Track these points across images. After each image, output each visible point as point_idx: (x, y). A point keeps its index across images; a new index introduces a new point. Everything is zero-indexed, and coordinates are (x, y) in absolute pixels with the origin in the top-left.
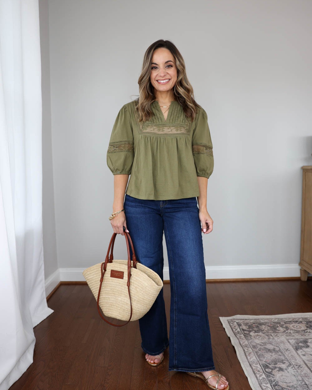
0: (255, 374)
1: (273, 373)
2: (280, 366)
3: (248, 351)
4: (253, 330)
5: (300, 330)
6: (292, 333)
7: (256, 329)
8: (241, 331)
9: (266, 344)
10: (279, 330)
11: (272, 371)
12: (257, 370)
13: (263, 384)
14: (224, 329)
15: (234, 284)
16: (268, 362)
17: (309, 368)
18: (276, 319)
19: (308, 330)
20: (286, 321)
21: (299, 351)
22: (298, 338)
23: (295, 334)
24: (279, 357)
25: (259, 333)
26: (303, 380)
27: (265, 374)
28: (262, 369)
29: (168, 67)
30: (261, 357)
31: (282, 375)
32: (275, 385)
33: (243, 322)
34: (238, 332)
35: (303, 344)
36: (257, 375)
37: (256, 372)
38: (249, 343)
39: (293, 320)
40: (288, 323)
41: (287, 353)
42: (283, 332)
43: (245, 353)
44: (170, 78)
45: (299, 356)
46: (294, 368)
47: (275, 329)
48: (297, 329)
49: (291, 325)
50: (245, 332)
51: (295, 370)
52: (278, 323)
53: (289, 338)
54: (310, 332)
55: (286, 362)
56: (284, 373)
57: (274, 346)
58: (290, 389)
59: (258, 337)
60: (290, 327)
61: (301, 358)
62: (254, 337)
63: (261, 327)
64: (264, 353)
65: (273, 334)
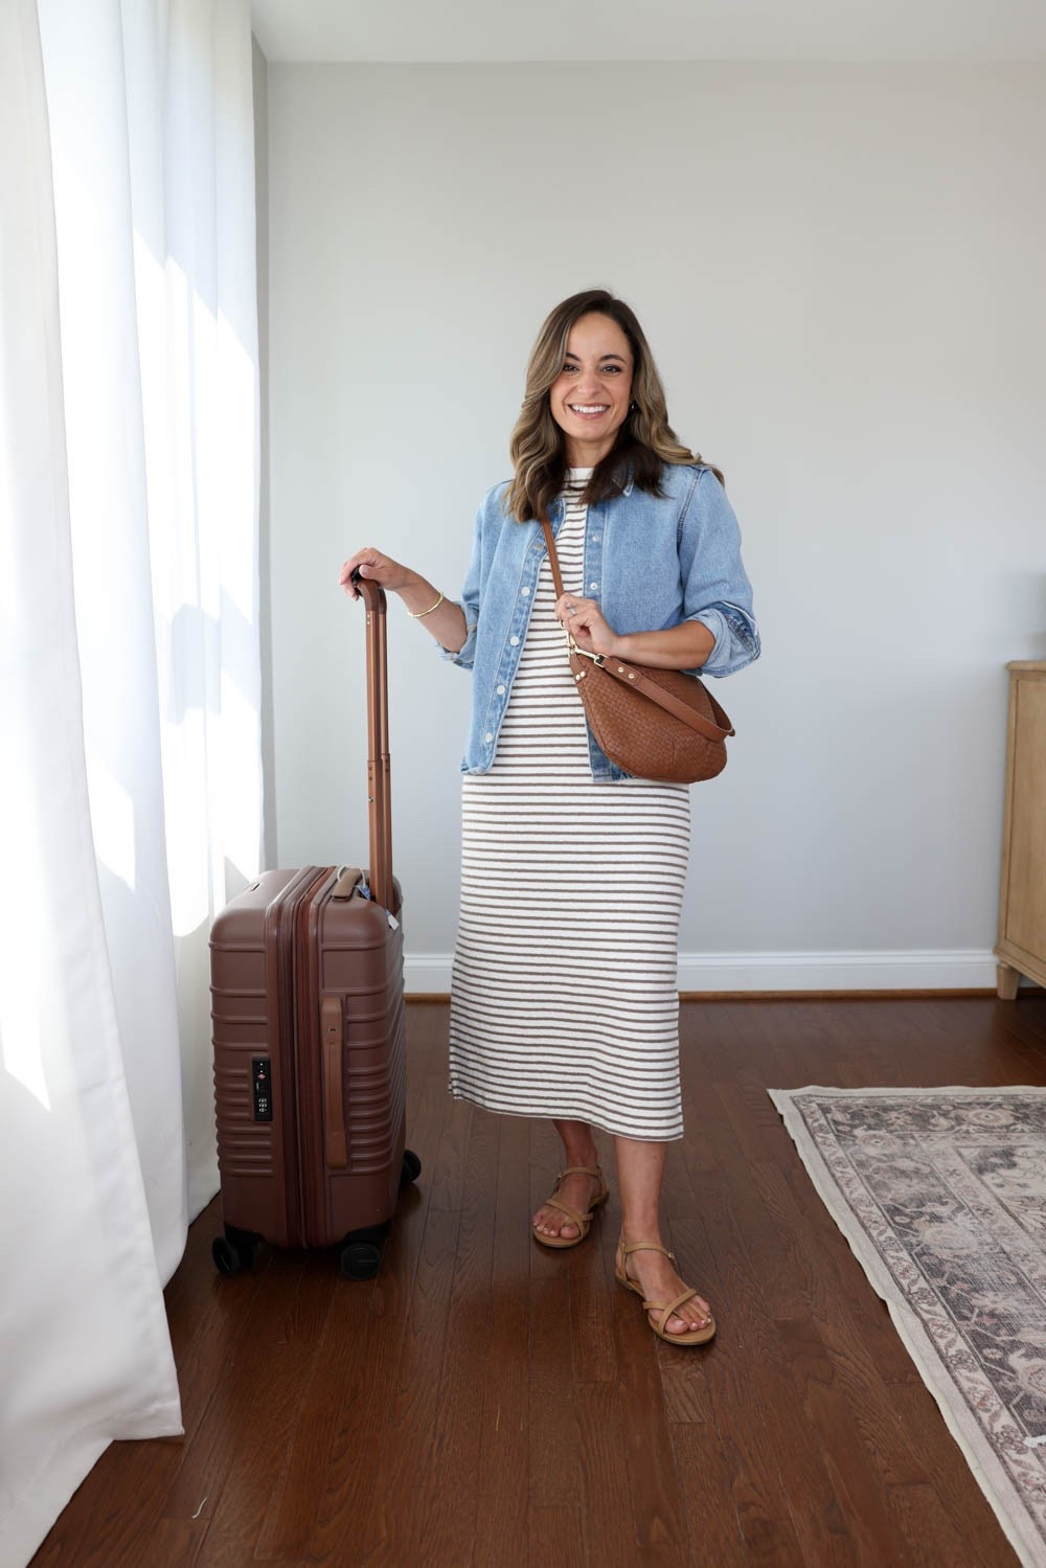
0: (866, 1229)
1: (915, 1226)
2: (933, 1210)
3: (842, 1176)
4: (864, 1123)
5: (995, 1125)
6: (971, 1131)
7: (872, 1121)
8: (828, 1123)
9: (896, 1158)
10: (937, 1125)
11: (911, 1223)
12: (870, 1220)
13: (888, 1253)
14: (781, 1117)
15: (802, 1007)
16: (901, 1201)
17: (1011, 1215)
18: (929, 1097)
19: (1019, 1127)
20: (957, 1104)
21: (988, 1177)
22: (989, 1144)
23: (982, 1135)
24: (931, 1189)
25: (880, 1129)
26: (997, 1244)
27: (891, 1228)
28: (885, 1216)
30: (880, 1189)
31: (939, 1232)
32: (920, 1254)
33: (836, 1102)
34: (821, 1128)
35: (1001, 1158)
36: (871, 1231)
37: (868, 1225)
38: (850, 1155)
39: (978, 1101)
40: (961, 1108)
41: (952, 1180)
42: (946, 1131)
43: (836, 1182)
44: (608, 402)
45: (987, 1186)
46: (970, 1216)
47: (927, 1121)
48: (988, 1121)
49: (971, 1114)
50: (840, 1128)
51: (974, 1221)
52: (932, 1106)
53: (963, 1144)
54: (1023, 1131)
55: (950, 1200)
56: (942, 1227)
57: (917, 1162)
58: (961, 1262)
59: (873, 1141)
60: (967, 1116)
61: (992, 1192)
62: (864, 1141)
63: (885, 1116)
64: (889, 1178)
65: (916, 1135)
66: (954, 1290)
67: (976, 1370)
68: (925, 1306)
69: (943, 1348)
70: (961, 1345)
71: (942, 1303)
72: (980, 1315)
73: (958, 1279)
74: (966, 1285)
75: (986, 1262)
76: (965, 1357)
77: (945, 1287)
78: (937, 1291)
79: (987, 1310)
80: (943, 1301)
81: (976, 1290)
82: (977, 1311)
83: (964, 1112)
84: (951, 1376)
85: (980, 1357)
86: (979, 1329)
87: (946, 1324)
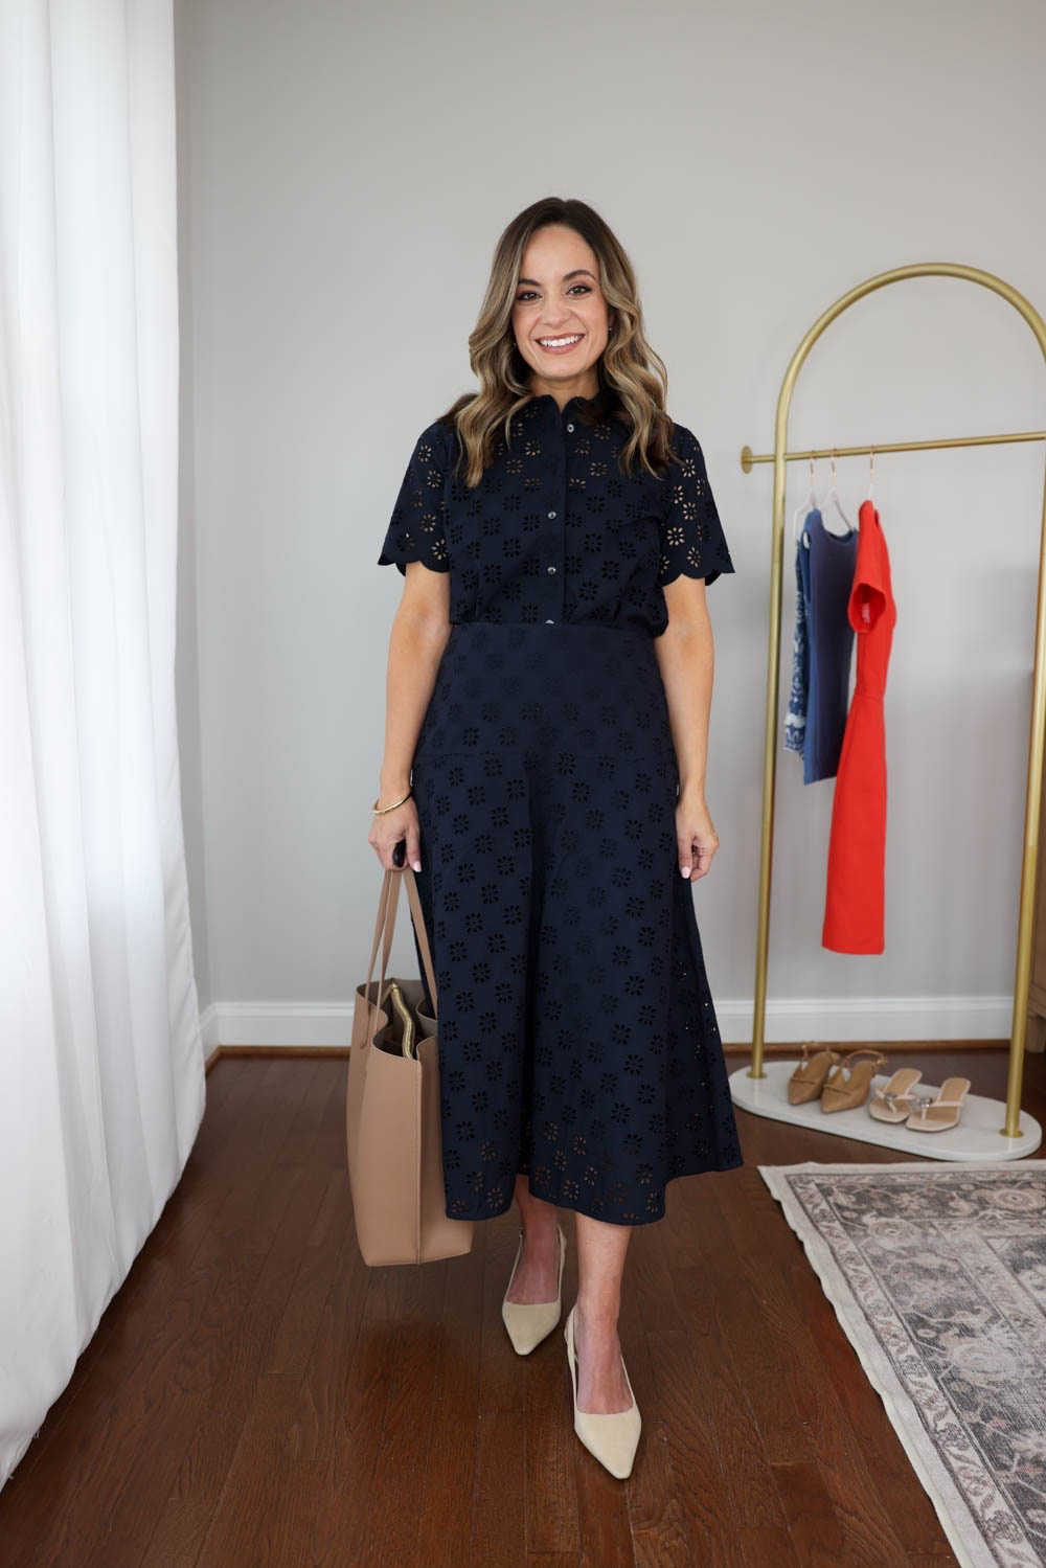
0: (882, 1344)
1: (943, 1340)
2: (964, 1320)
3: (856, 1275)
4: (873, 1208)
5: (1025, 1208)
6: (998, 1217)
7: (881, 1205)
8: (831, 1209)
9: (917, 1251)
10: (958, 1210)
11: (937, 1337)
12: (889, 1334)
13: (909, 1376)
14: (778, 1203)
16: (924, 1309)
18: (948, 1173)
20: (981, 1182)
21: (1025, 1276)
22: (1021, 1234)
23: (1011, 1221)
24: (960, 1293)
25: (894, 1217)
26: (1039, 1365)
27: (914, 1344)
28: (906, 1330)
29: (576, 292)
30: (901, 1293)
31: (971, 1350)
32: (949, 1379)
33: (839, 1181)
34: (823, 1215)
35: (1037, 1252)
36: (890, 1347)
37: (886, 1340)
38: (862, 1249)
39: (1002, 1179)
40: (985, 1188)
41: (984, 1281)
42: (969, 1216)
43: (849, 1283)
44: (582, 330)
45: (1025, 1289)
46: (1008, 1328)
47: (945, 1205)
48: (1017, 1205)
49: (996, 1195)
50: (846, 1214)
51: (1012, 1334)
52: (951, 1185)
53: (991, 1234)
55: (983, 1308)
56: (975, 1343)
57: (943, 1258)
58: (997, 1391)
59: (887, 1231)
60: (991, 1198)
61: (1030, 1295)
62: (877, 1231)
63: (897, 1199)
64: (911, 1279)
65: (936, 1222)
66: (989, 1428)
67: (1020, 1540)
68: (954, 1450)
69: (978, 1508)
70: (1000, 1504)
71: (975, 1445)
72: (1021, 1462)
73: (994, 1413)
74: (1004, 1422)
75: (1028, 1390)
76: (1006, 1521)
77: (978, 1424)
78: (969, 1430)
79: (1030, 1455)
80: (976, 1441)
81: (1015, 1428)
82: (1017, 1456)
83: (988, 1191)
84: (993, 1550)
85: (1024, 1521)
86: (1020, 1481)
87: (980, 1474)
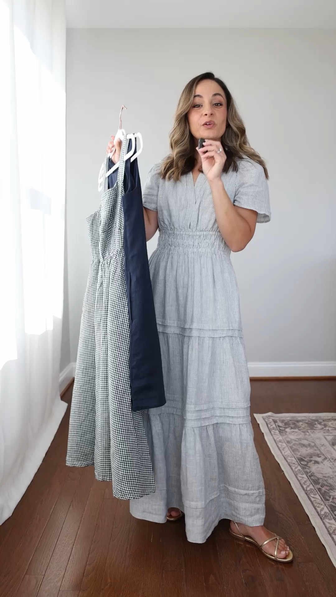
0: (290, 466)
1: (309, 465)
2: (316, 459)
3: (281, 447)
4: (290, 427)
6: (330, 429)
7: (292, 426)
8: (276, 427)
9: (302, 440)
10: (317, 428)
11: (307, 464)
12: (292, 463)
13: (298, 475)
14: (259, 424)
16: (303, 456)
18: (314, 417)
20: (325, 419)
23: (333, 431)
24: (315, 451)
25: (296, 429)
27: (300, 466)
28: (297, 462)
30: (296, 451)
31: (318, 468)
32: (311, 476)
33: (279, 419)
34: (273, 428)
36: (292, 467)
38: (284, 439)
39: (332, 418)
40: (326, 421)
41: (323, 448)
42: (320, 429)
43: (279, 449)
45: (335, 451)
46: (330, 462)
47: (313, 426)
49: (330, 423)
50: (281, 428)
52: (315, 420)
55: (322, 456)
56: (319, 466)
57: (310, 441)
58: (326, 479)
59: (293, 433)
60: (328, 424)
62: (290, 433)
63: (298, 424)
64: (299, 447)
65: (309, 431)
66: (323, 489)
67: (331, 519)
68: (312, 495)
69: (319, 511)
70: (326, 510)
71: (319, 494)
72: (333, 499)
74: (328, 488)
75: (335, 479)
76: (327, 514)
77: (320, 488)
78: (317, 490)
79: (335, 497)
81: (331, 489)
82: (332, 497)
83: (327, 422)
84: (323, 522)
85: (333, 514)
86: (332, 504)
87: (320, 502)
